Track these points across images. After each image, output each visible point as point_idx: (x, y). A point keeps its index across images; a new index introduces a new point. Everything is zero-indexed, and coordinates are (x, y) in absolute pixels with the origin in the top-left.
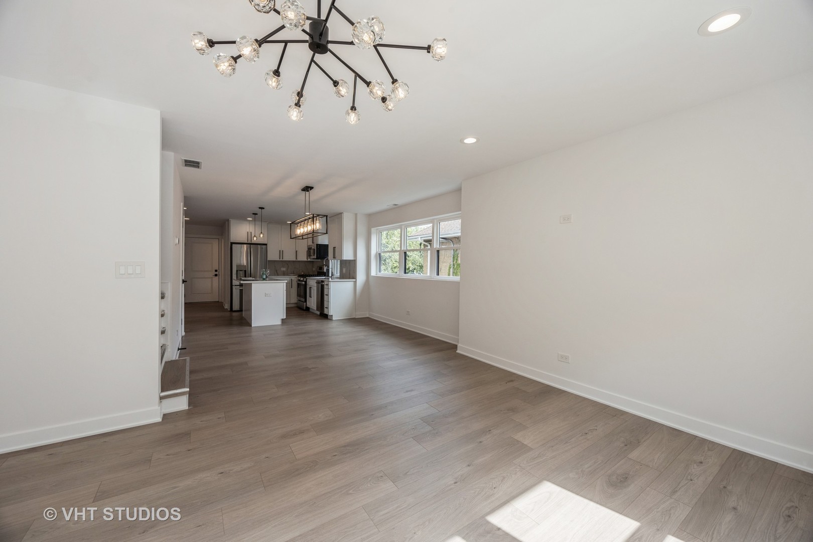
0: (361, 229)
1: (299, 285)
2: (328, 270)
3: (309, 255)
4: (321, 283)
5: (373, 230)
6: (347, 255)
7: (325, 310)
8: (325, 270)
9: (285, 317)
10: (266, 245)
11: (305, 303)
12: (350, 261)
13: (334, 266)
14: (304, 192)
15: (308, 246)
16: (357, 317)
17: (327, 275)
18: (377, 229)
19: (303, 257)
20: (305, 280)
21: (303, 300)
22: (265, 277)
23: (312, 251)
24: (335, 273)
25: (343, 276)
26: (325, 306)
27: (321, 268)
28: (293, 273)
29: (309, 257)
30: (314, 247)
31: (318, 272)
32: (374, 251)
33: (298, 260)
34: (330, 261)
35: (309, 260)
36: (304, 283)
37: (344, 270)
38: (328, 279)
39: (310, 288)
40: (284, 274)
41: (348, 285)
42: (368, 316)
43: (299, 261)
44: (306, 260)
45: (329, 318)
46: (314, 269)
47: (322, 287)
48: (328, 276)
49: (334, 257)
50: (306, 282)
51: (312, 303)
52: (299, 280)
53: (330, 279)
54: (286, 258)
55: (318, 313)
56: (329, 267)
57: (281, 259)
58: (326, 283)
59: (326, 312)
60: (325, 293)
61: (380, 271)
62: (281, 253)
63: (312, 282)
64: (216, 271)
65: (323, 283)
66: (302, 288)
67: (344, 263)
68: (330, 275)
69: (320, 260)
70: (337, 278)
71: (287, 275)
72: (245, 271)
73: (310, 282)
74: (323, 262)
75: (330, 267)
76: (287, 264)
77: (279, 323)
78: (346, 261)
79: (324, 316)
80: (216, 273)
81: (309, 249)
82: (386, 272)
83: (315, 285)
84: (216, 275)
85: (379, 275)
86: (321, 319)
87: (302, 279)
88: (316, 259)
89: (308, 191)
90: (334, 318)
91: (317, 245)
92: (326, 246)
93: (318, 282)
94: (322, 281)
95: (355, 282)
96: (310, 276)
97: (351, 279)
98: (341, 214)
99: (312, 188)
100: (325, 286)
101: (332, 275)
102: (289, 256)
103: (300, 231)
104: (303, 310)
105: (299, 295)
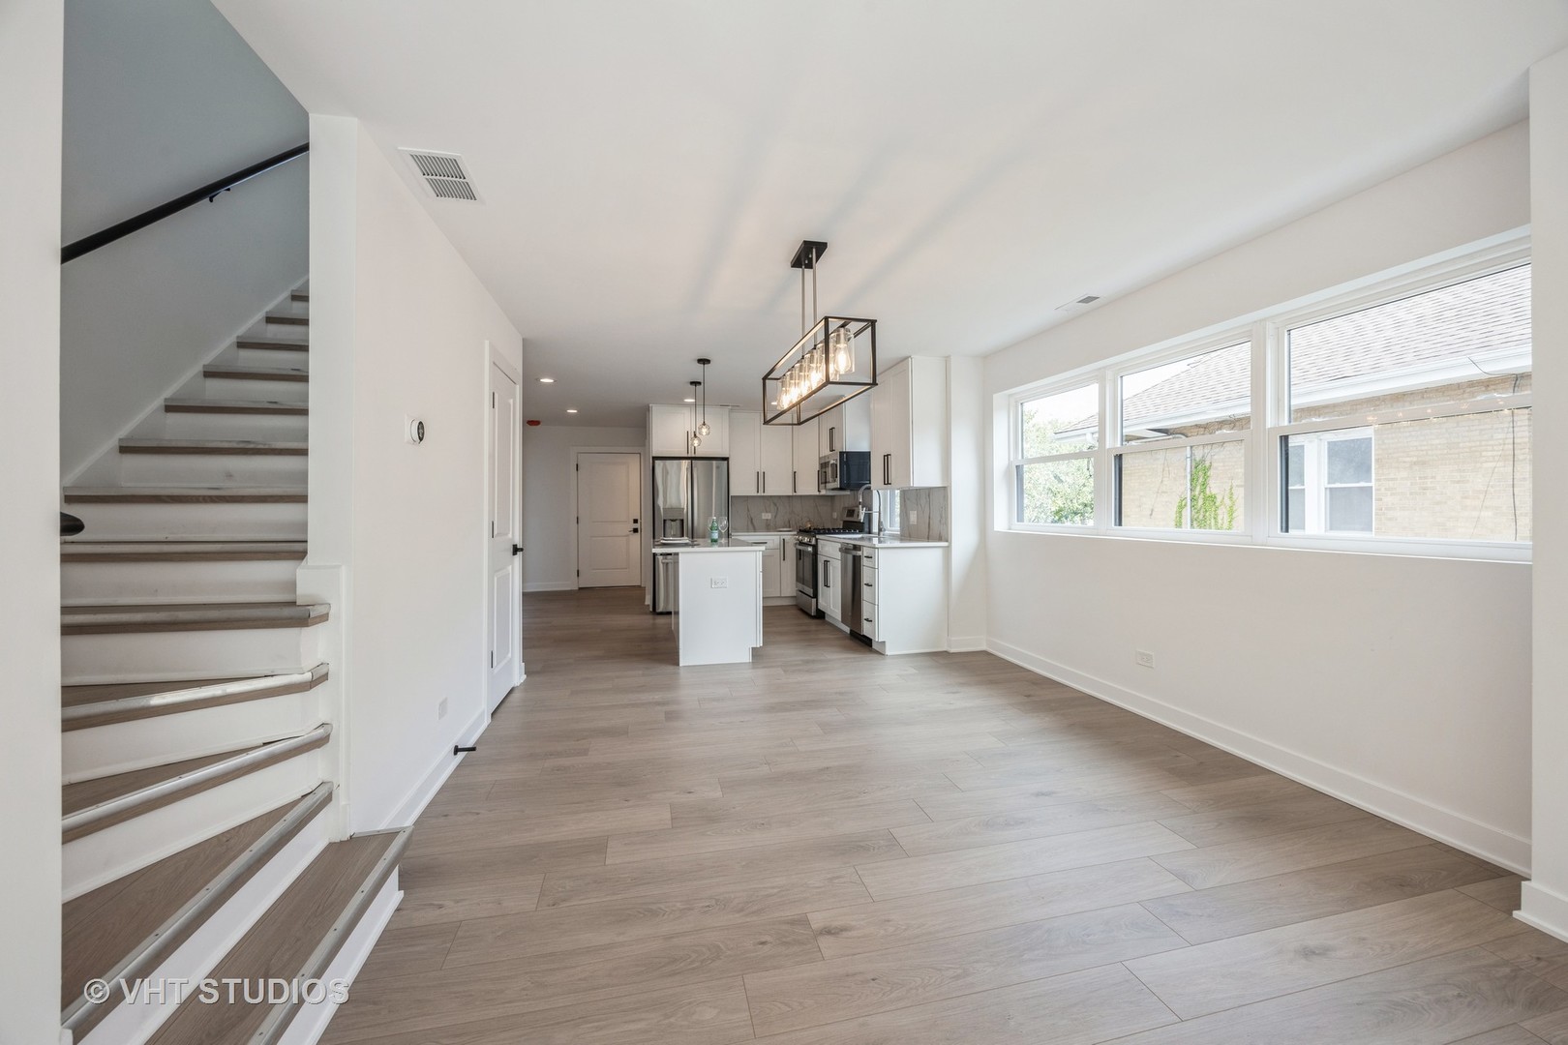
0: (964, 399)
1: (800, 554)
2: (869, 517)
3: (823, 480)
4: (854, 553)
5: (998, 399)
6: (924, 473)
7: (865, 624)
8: (862, 518)
9: (760, 644)
10: (726, 459)
11: (814, 600)
12: (929, 491)
13: (885, 505)
14: (799, 271)
15: (820, 458)
16: (952, 650)
17: (866, 530)
18: (1010, 395)
19: (809, 487)
20: (813, 542)
21: (810, 591)
22: (716, 535)
23: (829, 471)
24: (887, 525)
25: (908, 534)
26: (865, 615)
27: (851, 512)
28: (788, 525)
29: (822, 486)
30: (834, 460)
31: (845, 522)
32: (1000, 460)
33: (798, 493)
34: (875, 493)
35: (823, 492)
36: (810, 549)
37: (913, 517)
38: (870, 539)
39: (826, 562)
40: (769, 527)
41: (924, 559)
42: (984, 647)
43: (801, 496)
44: (818, 493)
45: (874, 646)
46: (835, 515)
47: (857, 561)
48: (870, 532)
49: (887, 482)
50: (815, 547)
51: (831, 600)
52: (801, 543)
53: (875, 541)
54: (772, 490)
55: (847, 629)
56: (870, 509)
57: (761, 493)
58: (866, 552)
59: (866, 629)
60: (865, 579)
61: (1020, 519)
62: (761, 478)
63: (831, 548)
64: (636, 521)
65: (859, 553)
66: (808, 561)
67: (912, 497)
68: (875, 529)
69: (848, 493)
70: (893, 537)
71: (776, 529)
72: (682, 521)
73: (827, 549)
74: (856, 498)
75: (875, 508)
76: (775, 505)
77: (747, 658)
78: (918, 490)
79: (863, 642)
80: (637, 526)
81: (824, 465)
82: (1037, 523)
83: (838, 555)
84: (635, 531)
85: (1019, 528)
86: (855, 651)
87: (806, 540)
88: (841, 489)
89: (810, 266)
90: (889, 651)
91: (841, 453)
92: (864, 458)
93: (845, 550)
94: (856, 548)
95: (948, 550)
96: (824, 533)
97: (934, 540)
98: (907, 358)
99: (821, 247)
100: (865, 562)
101: (880, 530)
102: (778, 487)
103: (789, 396)
104: (808, 615)
105: (800, 579)
